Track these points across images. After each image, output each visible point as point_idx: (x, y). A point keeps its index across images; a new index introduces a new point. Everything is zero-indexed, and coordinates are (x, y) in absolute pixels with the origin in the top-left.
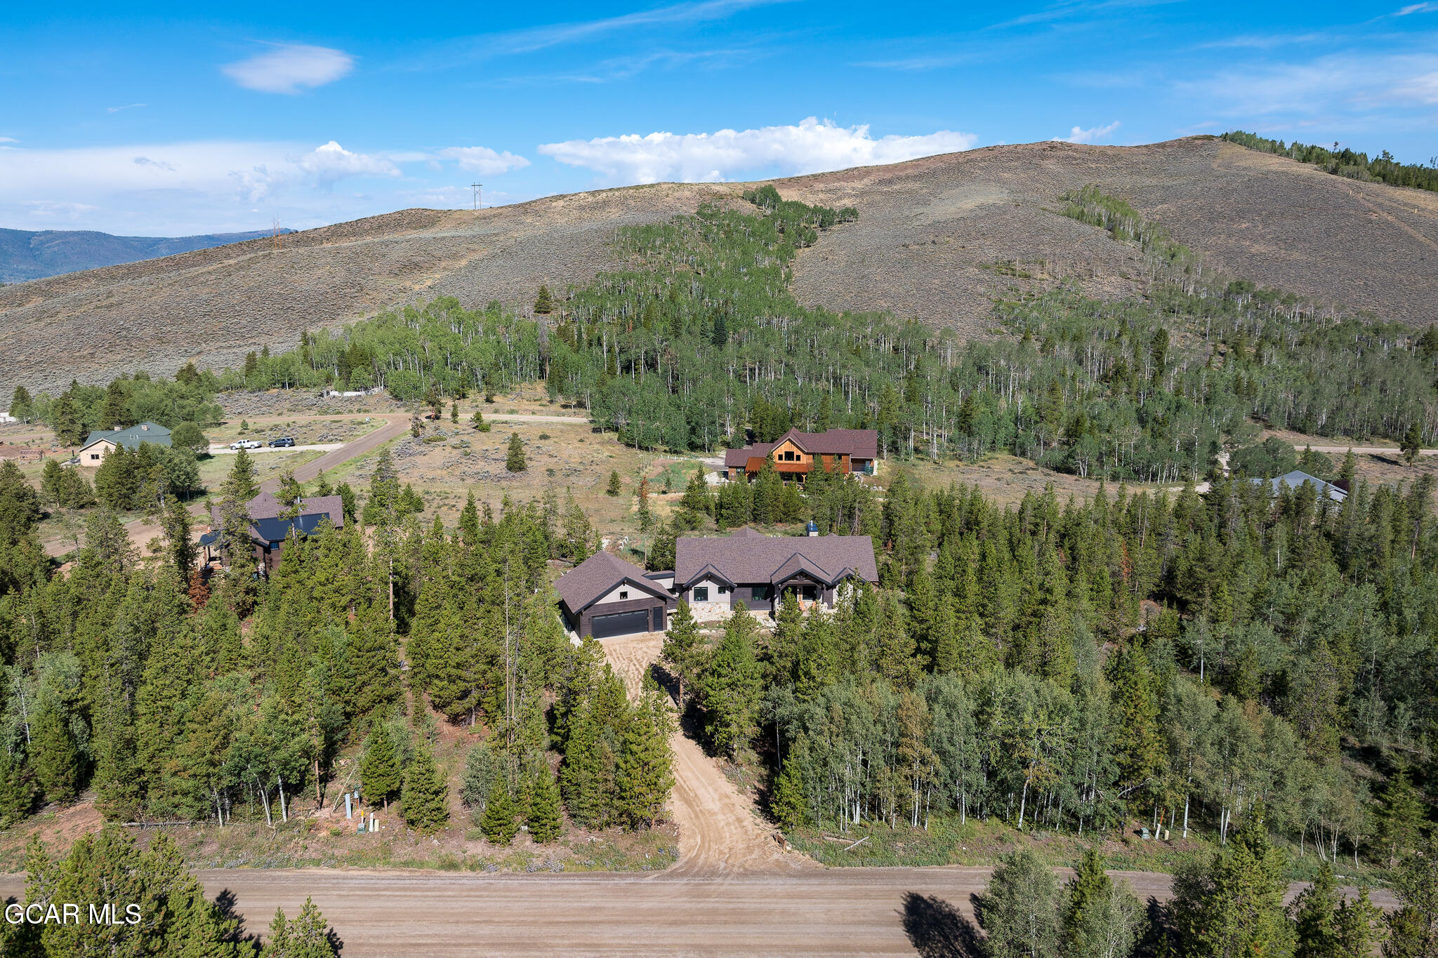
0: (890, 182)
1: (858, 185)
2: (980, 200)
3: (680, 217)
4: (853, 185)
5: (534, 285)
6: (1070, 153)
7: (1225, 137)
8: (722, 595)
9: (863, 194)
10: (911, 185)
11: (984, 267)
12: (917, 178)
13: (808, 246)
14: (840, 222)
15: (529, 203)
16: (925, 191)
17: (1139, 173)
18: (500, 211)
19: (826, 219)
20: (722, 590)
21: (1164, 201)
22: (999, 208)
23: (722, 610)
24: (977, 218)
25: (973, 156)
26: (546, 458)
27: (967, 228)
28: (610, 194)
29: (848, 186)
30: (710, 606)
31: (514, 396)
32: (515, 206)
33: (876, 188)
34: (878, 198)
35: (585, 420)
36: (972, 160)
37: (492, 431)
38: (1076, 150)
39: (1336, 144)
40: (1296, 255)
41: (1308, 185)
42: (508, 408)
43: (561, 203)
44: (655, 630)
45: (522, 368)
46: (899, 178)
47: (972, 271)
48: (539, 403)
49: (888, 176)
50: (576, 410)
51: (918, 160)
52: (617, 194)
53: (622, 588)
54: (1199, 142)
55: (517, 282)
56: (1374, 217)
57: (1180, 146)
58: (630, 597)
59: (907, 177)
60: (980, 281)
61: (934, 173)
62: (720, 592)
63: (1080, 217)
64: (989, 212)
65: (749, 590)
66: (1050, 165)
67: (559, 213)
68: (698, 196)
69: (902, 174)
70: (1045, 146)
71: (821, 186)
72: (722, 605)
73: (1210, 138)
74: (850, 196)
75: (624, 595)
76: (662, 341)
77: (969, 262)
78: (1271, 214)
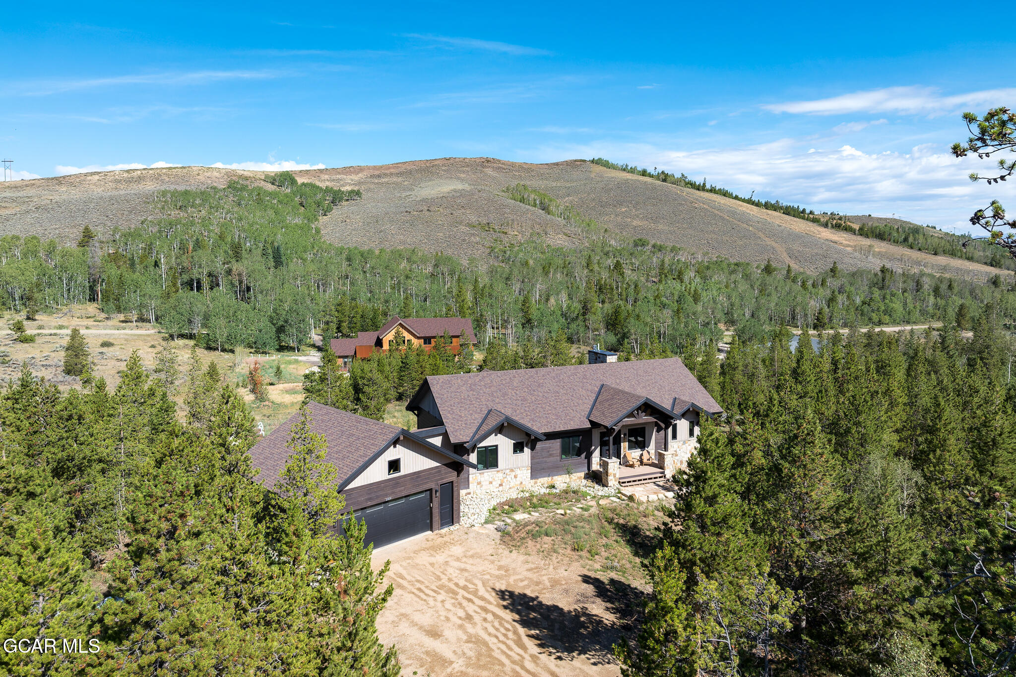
0: (379, 176)
1: (356, 178)
2: (452, 187)
3: (214, 188)
4: (351, 177)
5: (75, 230)
6: (500, 165)
7: (593, 161)
8: (519, 455)
9: (360, 183)
10: (395, 179)
11: (471, 225)
12: (400, 174)
13: (325, 215)
14: (347, 200)
15: (64, 177)
16: (406, 183)
17: (546, 179)
18: (33, 182)
19: (337, 197)
20: (518, 448)
21: (569, 195)
22: (467, 191)
23: (519, 480)
24: (453, 197)
25: (436, 163)
26: (114, 362)
27: (449, 202)
28: (144, 172)
29: (348, 178)
30: (500, 475)
31: (60, 315)
32: (48, 179)
33: (369, 180)
34: (372, 186)
35: (152, 332)
36: (436, 165)
37: (37, 342)
38: (503, 164)
39: (656, 168)
40: (661, 227)
41: (654, 188)
42: (57, 325)
43: (96, 177)
44: (443, 525)
45: (69, 290)
46: (386, 175)
47: (463, 228)
48: (92, 320)
49: (377, 173)
50: (139, 324)
51: (397, 164)
52: (151, 172)
53: (393, 453)
54: (579, 163)
55: (55, 229)
56: (696, 205)
57: (568, 165)
58: (406, 469)
59: (392, 174)
60: (473, 234)
61: (410, 172)
62: (515, 451)
63: (522, 200)
64: (462, 194)
65: (557, 444)
66: (489, 171)
67: (95, 184)
68: (226, 177)
69: (388, 172)
70: (484, 160)
71: (326, 177)
72: (518, 472)
73: (584, 161)
74: (350, 184)
75: (394, 465)
76: (224, 264)
77: (461, 223)
78: (637, 203)
